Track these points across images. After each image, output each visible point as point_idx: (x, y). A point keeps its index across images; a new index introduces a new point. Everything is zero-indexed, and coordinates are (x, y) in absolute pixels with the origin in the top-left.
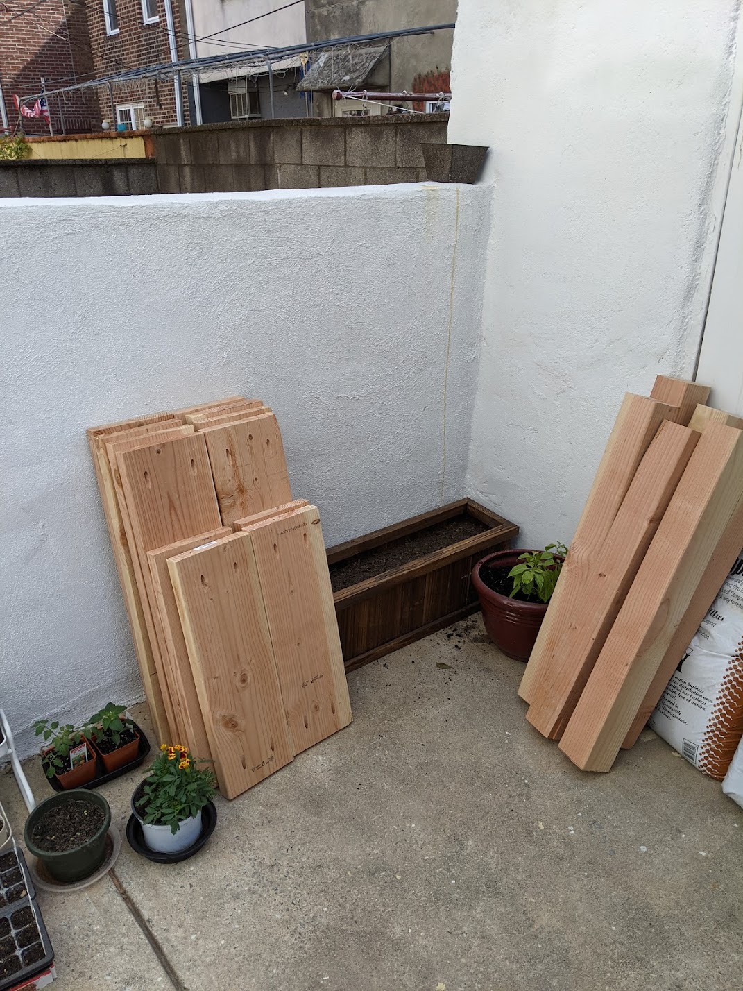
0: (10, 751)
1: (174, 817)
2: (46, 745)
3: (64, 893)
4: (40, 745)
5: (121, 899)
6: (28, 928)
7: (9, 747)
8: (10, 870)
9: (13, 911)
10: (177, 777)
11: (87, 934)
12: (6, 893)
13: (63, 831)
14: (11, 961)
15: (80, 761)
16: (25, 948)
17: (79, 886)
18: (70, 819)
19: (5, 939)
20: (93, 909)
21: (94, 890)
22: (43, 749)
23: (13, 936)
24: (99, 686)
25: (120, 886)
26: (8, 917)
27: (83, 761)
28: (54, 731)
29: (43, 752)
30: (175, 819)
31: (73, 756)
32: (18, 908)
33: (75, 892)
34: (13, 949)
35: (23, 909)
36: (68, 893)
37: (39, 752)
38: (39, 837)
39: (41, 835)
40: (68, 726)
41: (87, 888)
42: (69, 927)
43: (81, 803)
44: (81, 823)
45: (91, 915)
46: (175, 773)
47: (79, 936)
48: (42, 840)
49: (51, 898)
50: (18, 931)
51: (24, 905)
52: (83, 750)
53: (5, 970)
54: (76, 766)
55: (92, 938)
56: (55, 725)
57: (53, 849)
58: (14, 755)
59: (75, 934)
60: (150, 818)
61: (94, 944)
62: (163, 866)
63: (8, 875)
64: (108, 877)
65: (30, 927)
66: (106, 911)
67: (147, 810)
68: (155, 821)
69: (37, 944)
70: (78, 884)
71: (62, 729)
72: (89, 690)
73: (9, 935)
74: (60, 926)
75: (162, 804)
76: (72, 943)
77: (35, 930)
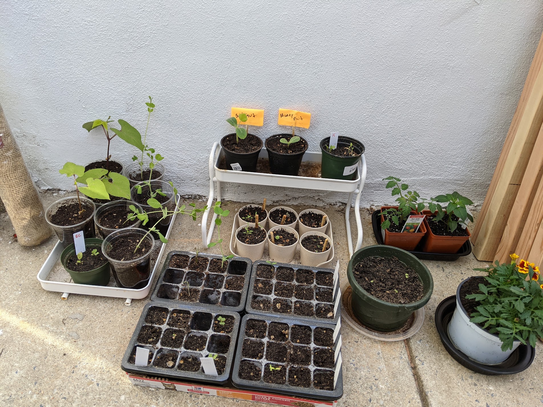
0: (357, 191)
1: (512, 334)
2: (375, 205)
3: (359, 333)
4: (371, 203)
5: (411, 373)
6: (326, 349)
7: (358, 188)
8: (325, 287)
9: (318, 326)
10: (527, 294)
11: (372, 387)
12: (316, 305)
13: (380, 281)
14: (302, 371)
15: (411, 228)
16: (319, 368)
17: (376, 336)
18: (389, 273)
19: (305, 347)
20: (382, 366)
21: (387, 348)
22: (372, 207)
23: (312, 349)
24: (440, 177)
25: (412, 359)
26: (313, 328)
27: (413, 230)
28: (402, 191)
29: (371, 209)
30: (512, 336)
31: (410, 221)
32: (323, 326)
33: (370, 339)
34: (307, 361)
35: (326, 329)
36: (364, 336)
37: (369, 208)
38: (358, 273)
39: (361, 273)
40: (415, 192)
41: (382, 341)
42: (356, 368)
43: (403, 264)
44: (399, 282)
45: (379, 370)
46: (528, 290)
47: (363, 384)
48: (361, 278)
49: (348, 331)
50: (318, 347)
51: (328, 326)
52: (419, 221)
53: (295, 376)
54: (405, 232)
55: (375, 394)
56: (405, 187)
57: (368, 290)
58: (359, 197)
59: (360, 379)
60: (481, 319)
61: (375, 401)
62: (460, 367)
63: (321, 290)
64: (403, 344)
65: (328, 350)
66: (394, 376)
67: (479, 308)
68: (486, 325)
69: (330, 371)
70: (376, 334)
71: (409, 192)
72: (431, 177)
73: (308, 346)
74: (348, 361)
75: (501, 312)
76: (355, 385)
77: (331, 356)
